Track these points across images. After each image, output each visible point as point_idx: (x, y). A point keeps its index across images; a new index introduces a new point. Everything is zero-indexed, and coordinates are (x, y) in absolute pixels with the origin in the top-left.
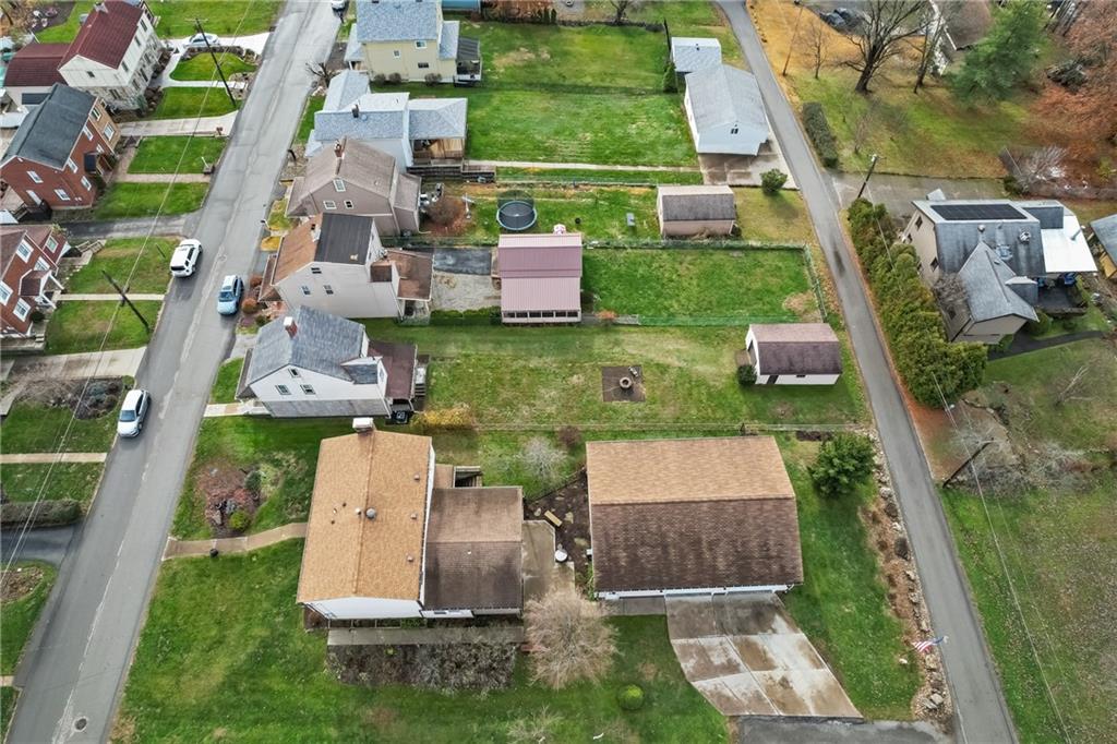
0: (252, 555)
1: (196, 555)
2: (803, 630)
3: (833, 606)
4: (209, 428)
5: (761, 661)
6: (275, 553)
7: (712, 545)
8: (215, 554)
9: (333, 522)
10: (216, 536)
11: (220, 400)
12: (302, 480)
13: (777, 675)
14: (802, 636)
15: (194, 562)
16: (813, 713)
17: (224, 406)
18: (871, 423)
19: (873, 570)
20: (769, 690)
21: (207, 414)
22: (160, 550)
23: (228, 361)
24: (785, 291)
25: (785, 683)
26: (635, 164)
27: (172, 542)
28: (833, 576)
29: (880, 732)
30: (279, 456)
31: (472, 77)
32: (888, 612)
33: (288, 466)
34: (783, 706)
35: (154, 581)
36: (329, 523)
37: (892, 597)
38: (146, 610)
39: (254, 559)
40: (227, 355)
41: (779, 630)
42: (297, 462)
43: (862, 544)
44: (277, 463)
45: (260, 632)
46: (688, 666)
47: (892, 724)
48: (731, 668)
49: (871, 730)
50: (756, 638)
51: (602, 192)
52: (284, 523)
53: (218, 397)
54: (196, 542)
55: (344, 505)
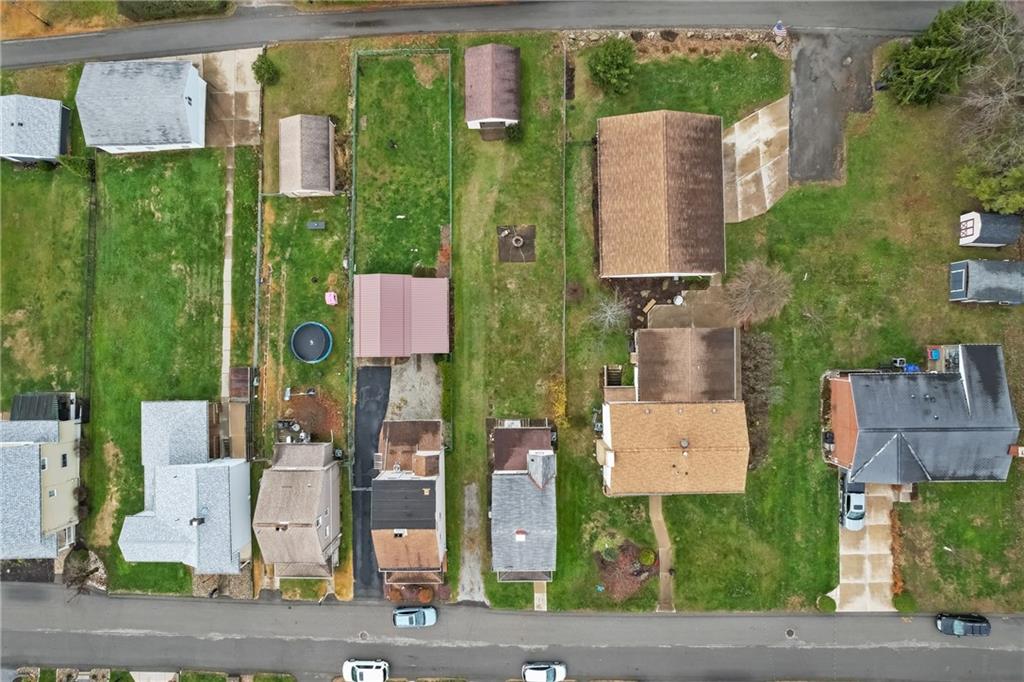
0: (675, 542)
1: (672, 586)
2: (732, 124)
3: (714, 99)
4: (557, 602)
5: (752, 157)
6: (674, 524)
7: (697, 181)
8: (671, 571)
9: (687, 474)
10: (658, 573)
11: (530, 600)
12: (611, 514)
13: (763, 148)
14: (737, 125)
15: (678, 586)
16: (787, 128)
17: (536, 595)
18: (555, 34)
19: (685, 61)
20: (772, 156)
21: (545, 608)
22: (667, 617)
23: (488, 603)
24: (411, 82)
25: (768, 144)
26: (223, 216)
27: (660, 608)
28: (691, 94)
29: (798, 84)
30: (586, 537)
31: (72, 403)
32: (718, 58)
33: (597, 527)
34: (783, 148)
35: (692, 613)
36: (687, 476)
37: (706, 52)
38: (714, 613)
39: (678, 539)
40: (483, 605)
41: (733, 141)
42: (593, 521)
43: (666, 66)
44: (594, 538)
45: (734, 524)
46: (756, 211)
47: (793, 74)
48: (758, 180)
49: (797, 90)
50: (739, 158)
51: (272, 254)
52: (649, 521)
53: (527, 602)
54: (661, 589)
55: (674, 466)
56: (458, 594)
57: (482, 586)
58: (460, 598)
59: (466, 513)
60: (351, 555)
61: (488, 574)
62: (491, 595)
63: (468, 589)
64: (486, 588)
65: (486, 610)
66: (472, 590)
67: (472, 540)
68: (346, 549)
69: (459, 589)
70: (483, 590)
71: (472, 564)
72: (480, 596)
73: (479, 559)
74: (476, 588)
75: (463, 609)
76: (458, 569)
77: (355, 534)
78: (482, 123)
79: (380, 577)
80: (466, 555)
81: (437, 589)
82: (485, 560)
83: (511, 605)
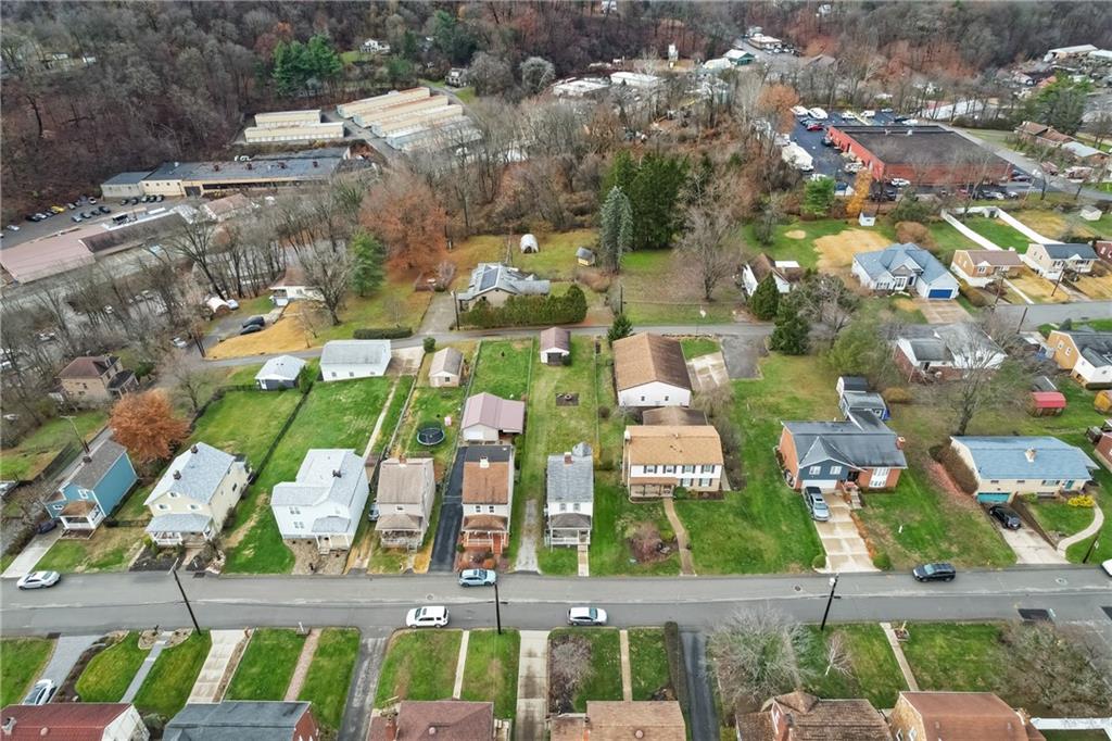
0: (687, 528)
1: (691, 558)
4: (598, 571)
5: (705, 370)
8: (689, 548)
9: (681, 451)
10: (678, 550)
11: (575, 569)
12: (636, 513)
13: (710, 367)
14: (693, 359)
15: (695, 557)
16: (723, 361)
17: (580, 566)
20: (716, 369)
21: (587, 574)
22: (689, 579)
23: (539, 572)
25: (713, 366)
26: (386, 398)
27: (684, 573)
30: (618, 530)
33: (626, 522)
34: (722, 367)
35: (710, 577)
36: (681, 454)
38: (728, 576)
39: (690, 527)
40: (536, 573)
41: (692, 364)
44: (624, 529)
45: (731, 517)
47: (722, 346)
48: (710, 377)
49: (725, 351)
50: (696, 370)
51: (413, 408)
52: (666, 517)
53: (573, 570)
54: (682, 560)
55: (671, 447)
56: (515, 566)
57: (536, 560)
58: (516, 569)
59: (526, 517)
60: (432, 542)
61: (541, 552)
62: (543, 567)
63: (524, 561)
64: (539, 562)
65: (538, 577)
66: (527, 563)
67: (530, 531)
68: (430, 538)
69: (517, 563)
70: (536, 563)
71: (529, 546)
72: (534, 567)
73: (534, 542)
74: (530, 562)
75: (518, 576)
76: (517, 548)
77: (438, 529)
78: (549, 354)
79: (453, 557)
80: (525, 540)
81: (498, 561)
82: (539, 544)
83: (560, 573)
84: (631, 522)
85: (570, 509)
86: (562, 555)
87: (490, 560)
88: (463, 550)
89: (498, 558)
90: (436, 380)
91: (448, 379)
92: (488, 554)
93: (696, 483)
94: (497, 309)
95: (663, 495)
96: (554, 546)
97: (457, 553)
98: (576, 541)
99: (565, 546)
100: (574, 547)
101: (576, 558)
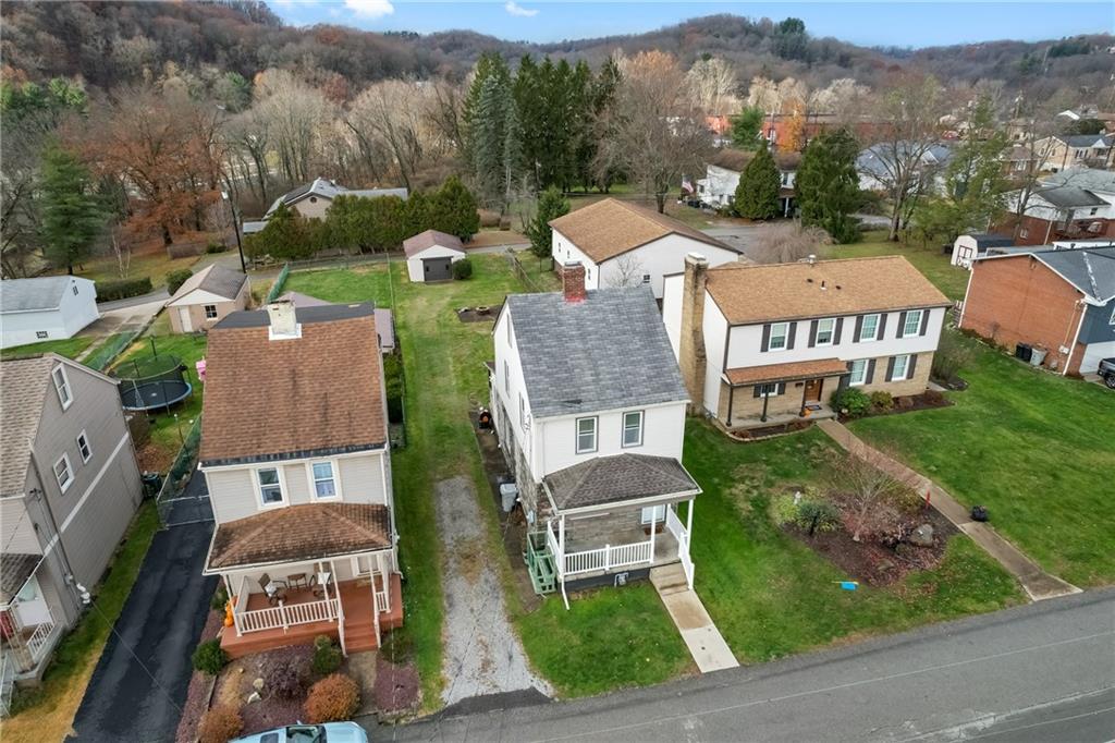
0: (930, 473)
1: (1010, 543)
9: (838, 288)
10: (954, 529)
11: (675, 650)
12: (767, 463)
17: (687, 635)
21: (729, 661)
23: (545, 688)
27: (1036, 591)
30: (744, 507)
33: (755, 487)
36: (842, 292)
39: (934, 469)
40: (531, 697)
42: (742, 480)
53: (669, 658)
55: (810, 281)
56: (442, 684)
57: (518, 649)
58: (452, 695)
59: (447, 520)
60: (95, 657)
61: (529, 620)
62: (552, 666)
63: (473, 663)
65: (548, 710)
66: (486, 664)
67: (470, 558)
69: (446, 673)
70: (521, 660)
71: (477, 604)
72: (517, 675)
73: (494, 589)
74: (499, 657)
75: (462, 725)
76: (437, 620)
77: (130, 606)
78: (425, 261)
79: (179, 695)
80: (458, 587)
81: (371, 681)
82: (509, 589)
83: (625, 675)
84: (770, 484)
85: (610, 441)
86: (611, 612)
87: (333, 681)
88: (221, 661)
89: (368, 667)
90: (185, 314)
91: (211, 310)
92: (325, 657)
93: (881, 371)
94: (316, 221)
95: (810, 415)
96: (572, 586)
97: (199, 676)
98: (643, 553)
99: (609, 578)
100: (641, 576)
101: (660, 610)
